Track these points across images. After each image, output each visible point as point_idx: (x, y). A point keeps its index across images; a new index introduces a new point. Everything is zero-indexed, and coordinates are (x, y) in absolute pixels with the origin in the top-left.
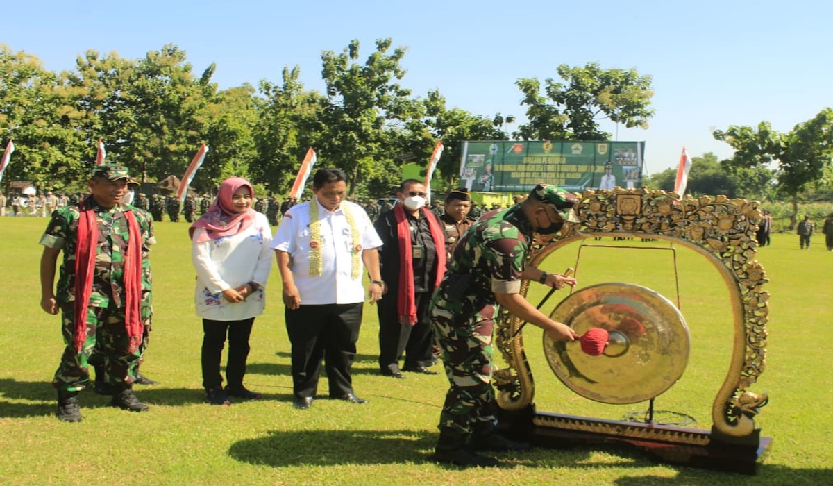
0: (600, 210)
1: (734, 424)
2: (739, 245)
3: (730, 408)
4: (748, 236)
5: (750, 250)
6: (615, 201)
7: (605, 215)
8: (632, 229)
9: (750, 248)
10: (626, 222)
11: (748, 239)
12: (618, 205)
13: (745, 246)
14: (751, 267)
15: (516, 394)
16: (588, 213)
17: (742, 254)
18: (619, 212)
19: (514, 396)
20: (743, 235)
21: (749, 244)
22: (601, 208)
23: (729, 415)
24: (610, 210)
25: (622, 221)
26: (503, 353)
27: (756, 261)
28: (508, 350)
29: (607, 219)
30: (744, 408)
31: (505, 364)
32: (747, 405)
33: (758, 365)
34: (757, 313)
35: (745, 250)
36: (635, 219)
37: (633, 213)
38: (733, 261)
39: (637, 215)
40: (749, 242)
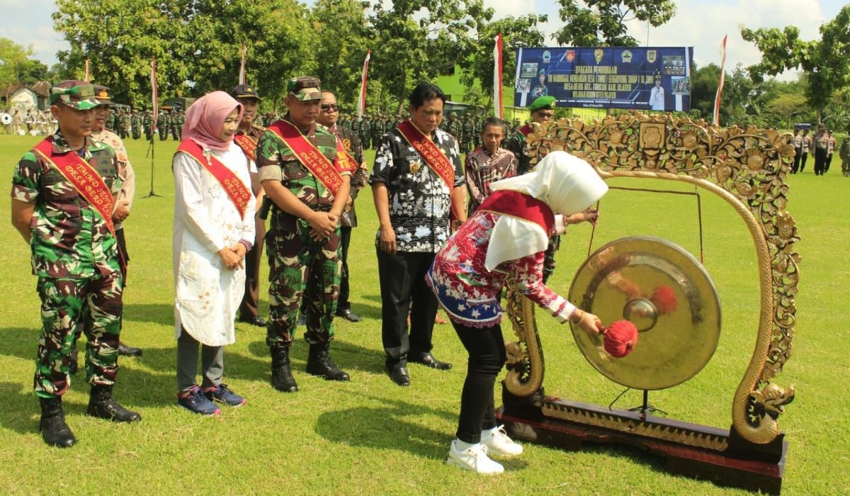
0: (621, 142)
1: (756, 424)
2: (769, 191)
3: (753, 404)
4: (780, 180)
5: (781, 198)
6: (637, 130)
7: (626, 149)
8: (655, 167)
9: (781, 195)
10: (648, 157)
11: (780, 184)
12: (641, 136)
13: (775, 192)
14: (780, 220)
15: (526, 375)
16: (608, 146)
17: (772, 202)
18: (642, 145)
19: (523, 377)
20: (775, 177)
21: (781, 190)
22: (622, 139)
23: (750, 413)
24: (632, 143)
25: (645, 157)
26: (513, 323)
27: (787, 213)
28: (519, 319)
29: (628, 154)
30: (768, 405)
31: (515, 337)
32: (771, 402)
33: (784, 348)
34: (787, 281)
35: (777, 197)
36: (658, 155)
37: (656, 147)
38: (762, 211)
39: (661, 150)
40: (781, 186)
